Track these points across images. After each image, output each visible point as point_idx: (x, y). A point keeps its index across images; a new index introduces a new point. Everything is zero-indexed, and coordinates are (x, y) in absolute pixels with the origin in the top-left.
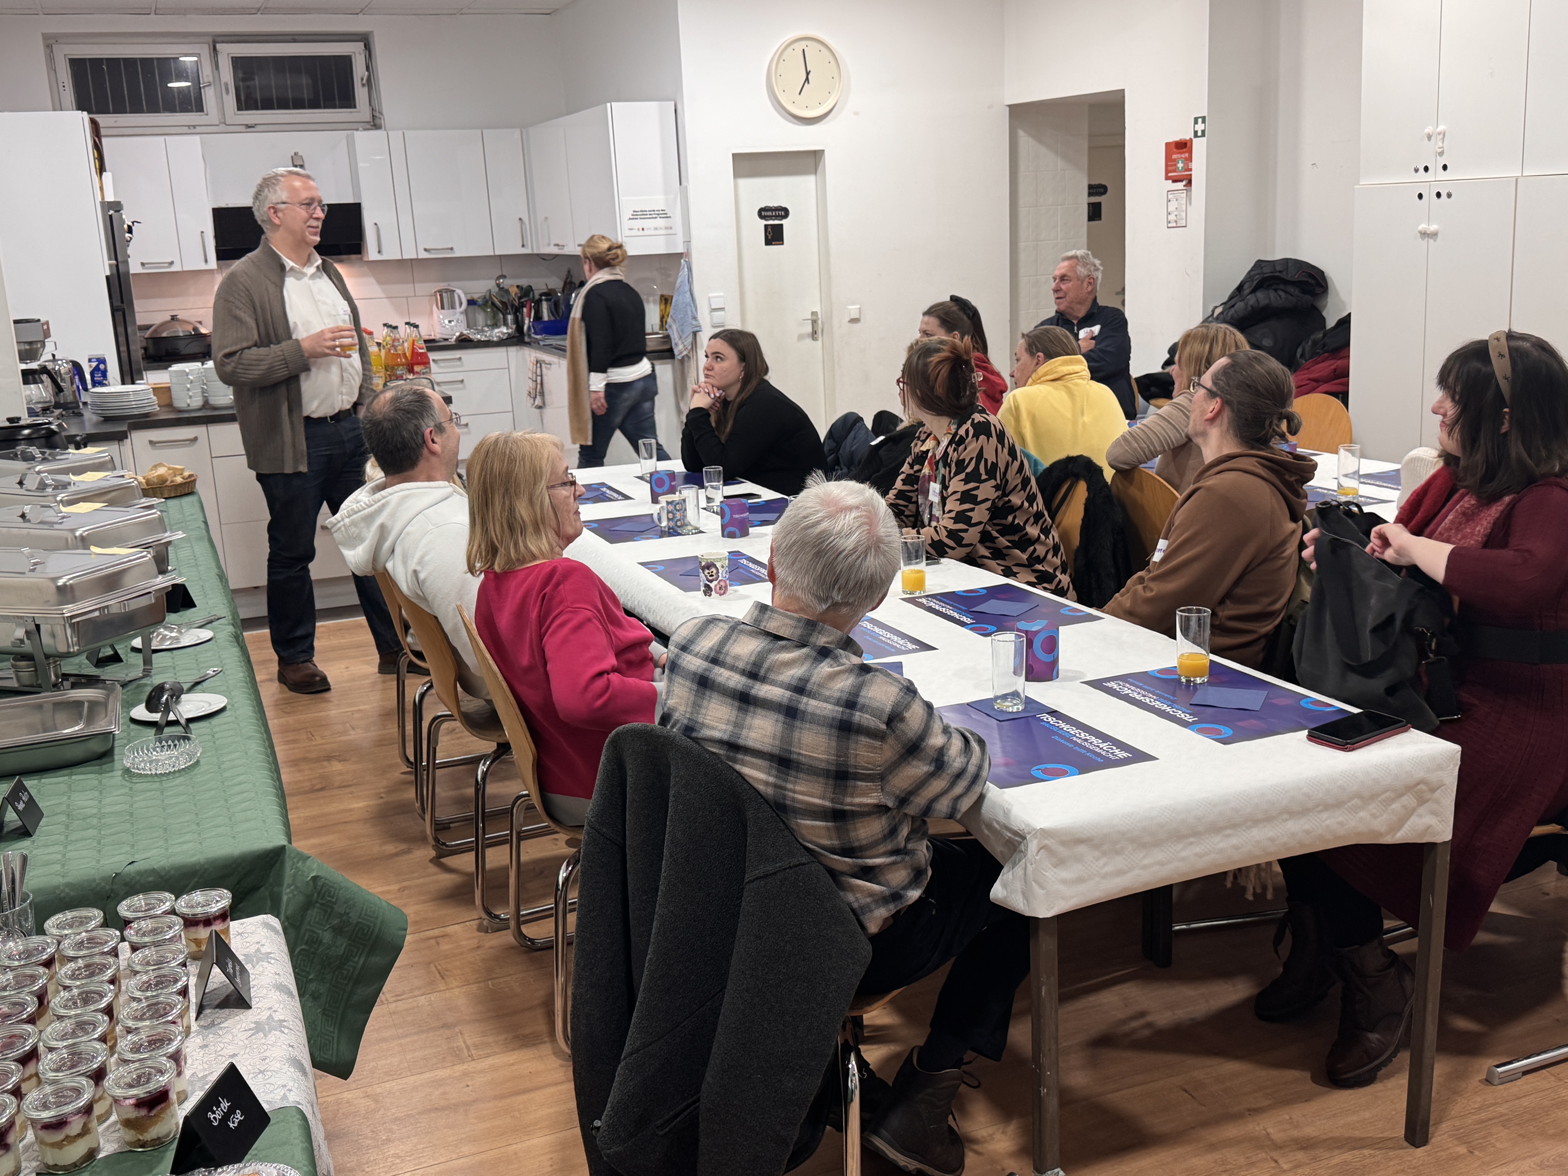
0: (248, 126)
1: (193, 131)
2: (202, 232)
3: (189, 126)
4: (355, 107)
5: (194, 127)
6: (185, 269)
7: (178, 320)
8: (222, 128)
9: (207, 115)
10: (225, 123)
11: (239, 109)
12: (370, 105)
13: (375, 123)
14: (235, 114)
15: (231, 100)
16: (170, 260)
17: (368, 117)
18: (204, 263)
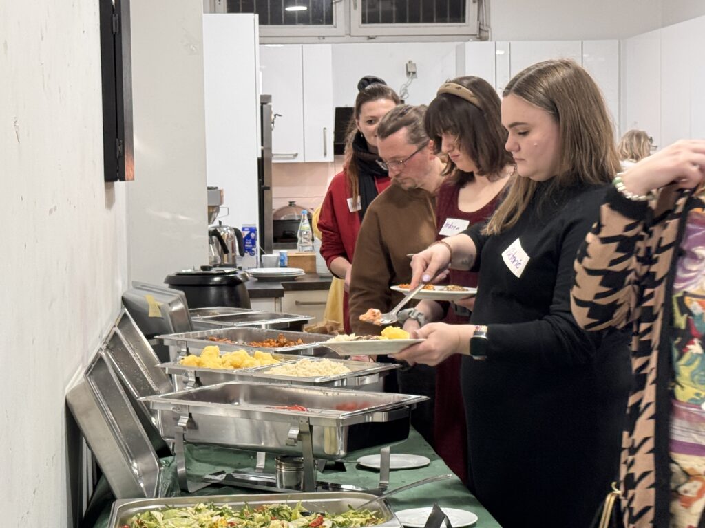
0: (370, 38)
1: (322, 40)
2: (325, 129)
3: (319, 37)
4: (464, 21)
5: (324, 37)
6: (306, 161)
7: (295, 206)
8: (347, 38)
9: (336, 27)
10: (350, 35)
11: (364, 22)
12: (478, 19)
13: (481, 35)
14: (360, 27)
15: (357, 14)
16: (295, 153)
17: (475, 31)
18: (323, 156)
